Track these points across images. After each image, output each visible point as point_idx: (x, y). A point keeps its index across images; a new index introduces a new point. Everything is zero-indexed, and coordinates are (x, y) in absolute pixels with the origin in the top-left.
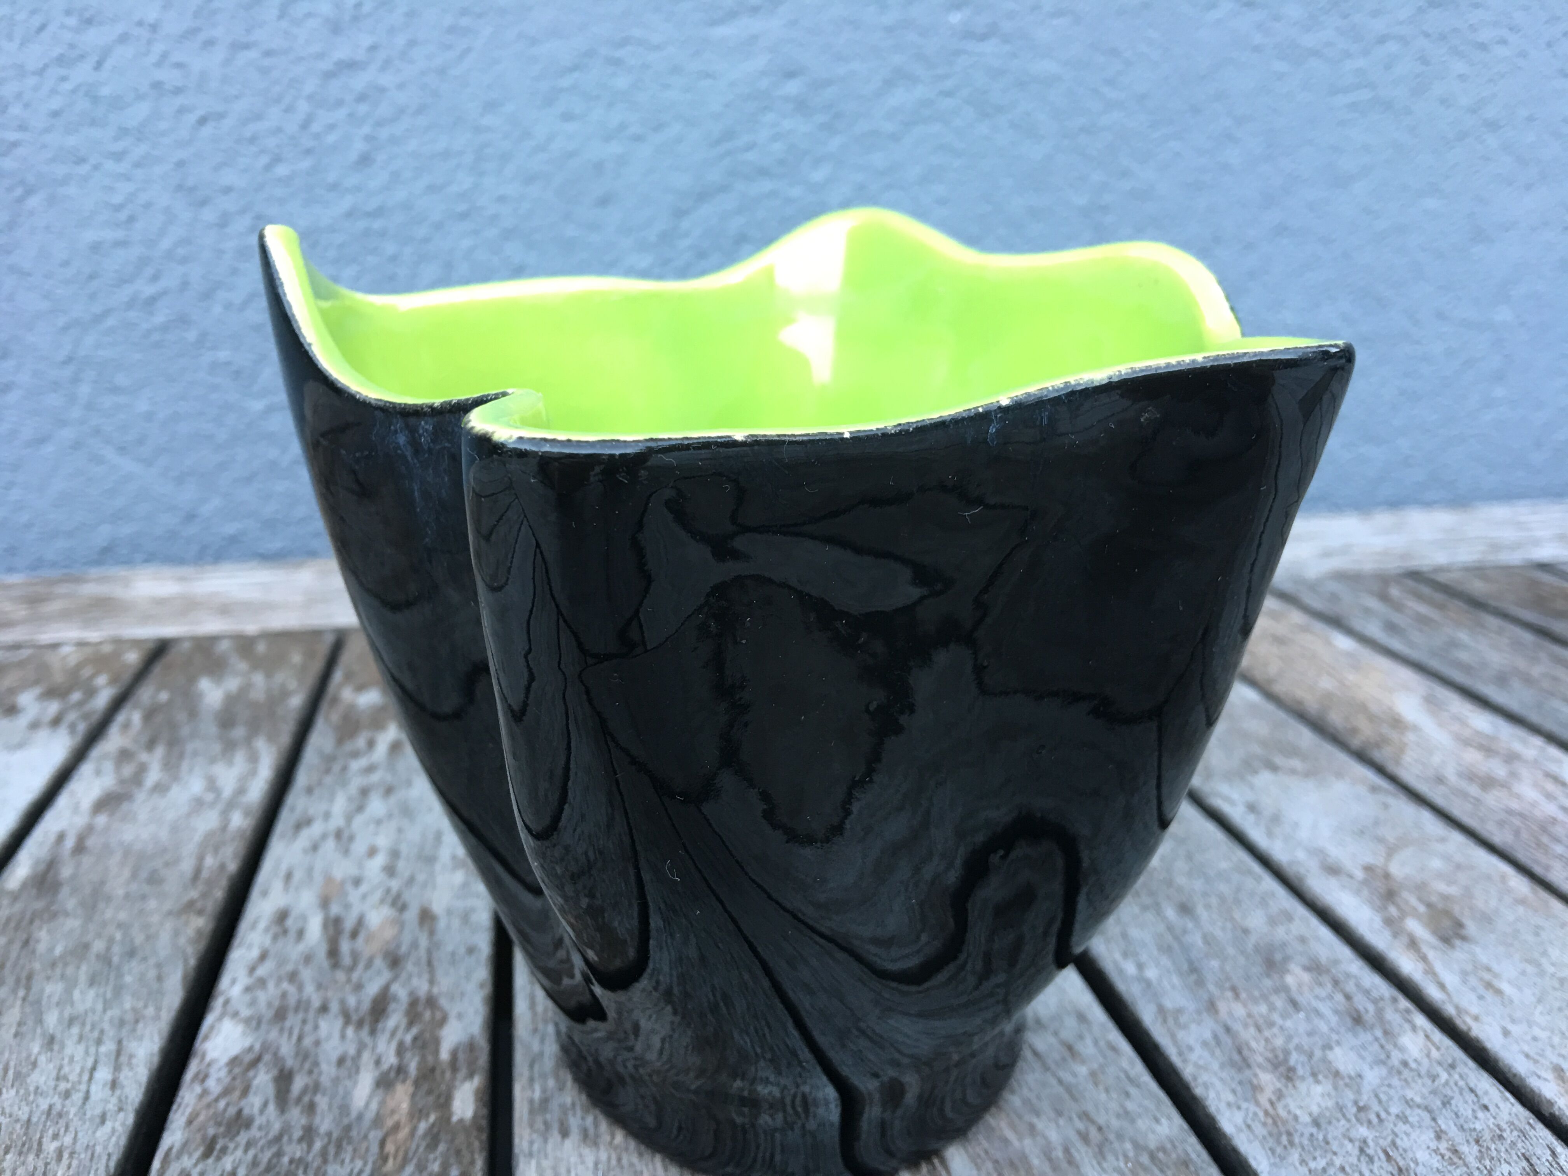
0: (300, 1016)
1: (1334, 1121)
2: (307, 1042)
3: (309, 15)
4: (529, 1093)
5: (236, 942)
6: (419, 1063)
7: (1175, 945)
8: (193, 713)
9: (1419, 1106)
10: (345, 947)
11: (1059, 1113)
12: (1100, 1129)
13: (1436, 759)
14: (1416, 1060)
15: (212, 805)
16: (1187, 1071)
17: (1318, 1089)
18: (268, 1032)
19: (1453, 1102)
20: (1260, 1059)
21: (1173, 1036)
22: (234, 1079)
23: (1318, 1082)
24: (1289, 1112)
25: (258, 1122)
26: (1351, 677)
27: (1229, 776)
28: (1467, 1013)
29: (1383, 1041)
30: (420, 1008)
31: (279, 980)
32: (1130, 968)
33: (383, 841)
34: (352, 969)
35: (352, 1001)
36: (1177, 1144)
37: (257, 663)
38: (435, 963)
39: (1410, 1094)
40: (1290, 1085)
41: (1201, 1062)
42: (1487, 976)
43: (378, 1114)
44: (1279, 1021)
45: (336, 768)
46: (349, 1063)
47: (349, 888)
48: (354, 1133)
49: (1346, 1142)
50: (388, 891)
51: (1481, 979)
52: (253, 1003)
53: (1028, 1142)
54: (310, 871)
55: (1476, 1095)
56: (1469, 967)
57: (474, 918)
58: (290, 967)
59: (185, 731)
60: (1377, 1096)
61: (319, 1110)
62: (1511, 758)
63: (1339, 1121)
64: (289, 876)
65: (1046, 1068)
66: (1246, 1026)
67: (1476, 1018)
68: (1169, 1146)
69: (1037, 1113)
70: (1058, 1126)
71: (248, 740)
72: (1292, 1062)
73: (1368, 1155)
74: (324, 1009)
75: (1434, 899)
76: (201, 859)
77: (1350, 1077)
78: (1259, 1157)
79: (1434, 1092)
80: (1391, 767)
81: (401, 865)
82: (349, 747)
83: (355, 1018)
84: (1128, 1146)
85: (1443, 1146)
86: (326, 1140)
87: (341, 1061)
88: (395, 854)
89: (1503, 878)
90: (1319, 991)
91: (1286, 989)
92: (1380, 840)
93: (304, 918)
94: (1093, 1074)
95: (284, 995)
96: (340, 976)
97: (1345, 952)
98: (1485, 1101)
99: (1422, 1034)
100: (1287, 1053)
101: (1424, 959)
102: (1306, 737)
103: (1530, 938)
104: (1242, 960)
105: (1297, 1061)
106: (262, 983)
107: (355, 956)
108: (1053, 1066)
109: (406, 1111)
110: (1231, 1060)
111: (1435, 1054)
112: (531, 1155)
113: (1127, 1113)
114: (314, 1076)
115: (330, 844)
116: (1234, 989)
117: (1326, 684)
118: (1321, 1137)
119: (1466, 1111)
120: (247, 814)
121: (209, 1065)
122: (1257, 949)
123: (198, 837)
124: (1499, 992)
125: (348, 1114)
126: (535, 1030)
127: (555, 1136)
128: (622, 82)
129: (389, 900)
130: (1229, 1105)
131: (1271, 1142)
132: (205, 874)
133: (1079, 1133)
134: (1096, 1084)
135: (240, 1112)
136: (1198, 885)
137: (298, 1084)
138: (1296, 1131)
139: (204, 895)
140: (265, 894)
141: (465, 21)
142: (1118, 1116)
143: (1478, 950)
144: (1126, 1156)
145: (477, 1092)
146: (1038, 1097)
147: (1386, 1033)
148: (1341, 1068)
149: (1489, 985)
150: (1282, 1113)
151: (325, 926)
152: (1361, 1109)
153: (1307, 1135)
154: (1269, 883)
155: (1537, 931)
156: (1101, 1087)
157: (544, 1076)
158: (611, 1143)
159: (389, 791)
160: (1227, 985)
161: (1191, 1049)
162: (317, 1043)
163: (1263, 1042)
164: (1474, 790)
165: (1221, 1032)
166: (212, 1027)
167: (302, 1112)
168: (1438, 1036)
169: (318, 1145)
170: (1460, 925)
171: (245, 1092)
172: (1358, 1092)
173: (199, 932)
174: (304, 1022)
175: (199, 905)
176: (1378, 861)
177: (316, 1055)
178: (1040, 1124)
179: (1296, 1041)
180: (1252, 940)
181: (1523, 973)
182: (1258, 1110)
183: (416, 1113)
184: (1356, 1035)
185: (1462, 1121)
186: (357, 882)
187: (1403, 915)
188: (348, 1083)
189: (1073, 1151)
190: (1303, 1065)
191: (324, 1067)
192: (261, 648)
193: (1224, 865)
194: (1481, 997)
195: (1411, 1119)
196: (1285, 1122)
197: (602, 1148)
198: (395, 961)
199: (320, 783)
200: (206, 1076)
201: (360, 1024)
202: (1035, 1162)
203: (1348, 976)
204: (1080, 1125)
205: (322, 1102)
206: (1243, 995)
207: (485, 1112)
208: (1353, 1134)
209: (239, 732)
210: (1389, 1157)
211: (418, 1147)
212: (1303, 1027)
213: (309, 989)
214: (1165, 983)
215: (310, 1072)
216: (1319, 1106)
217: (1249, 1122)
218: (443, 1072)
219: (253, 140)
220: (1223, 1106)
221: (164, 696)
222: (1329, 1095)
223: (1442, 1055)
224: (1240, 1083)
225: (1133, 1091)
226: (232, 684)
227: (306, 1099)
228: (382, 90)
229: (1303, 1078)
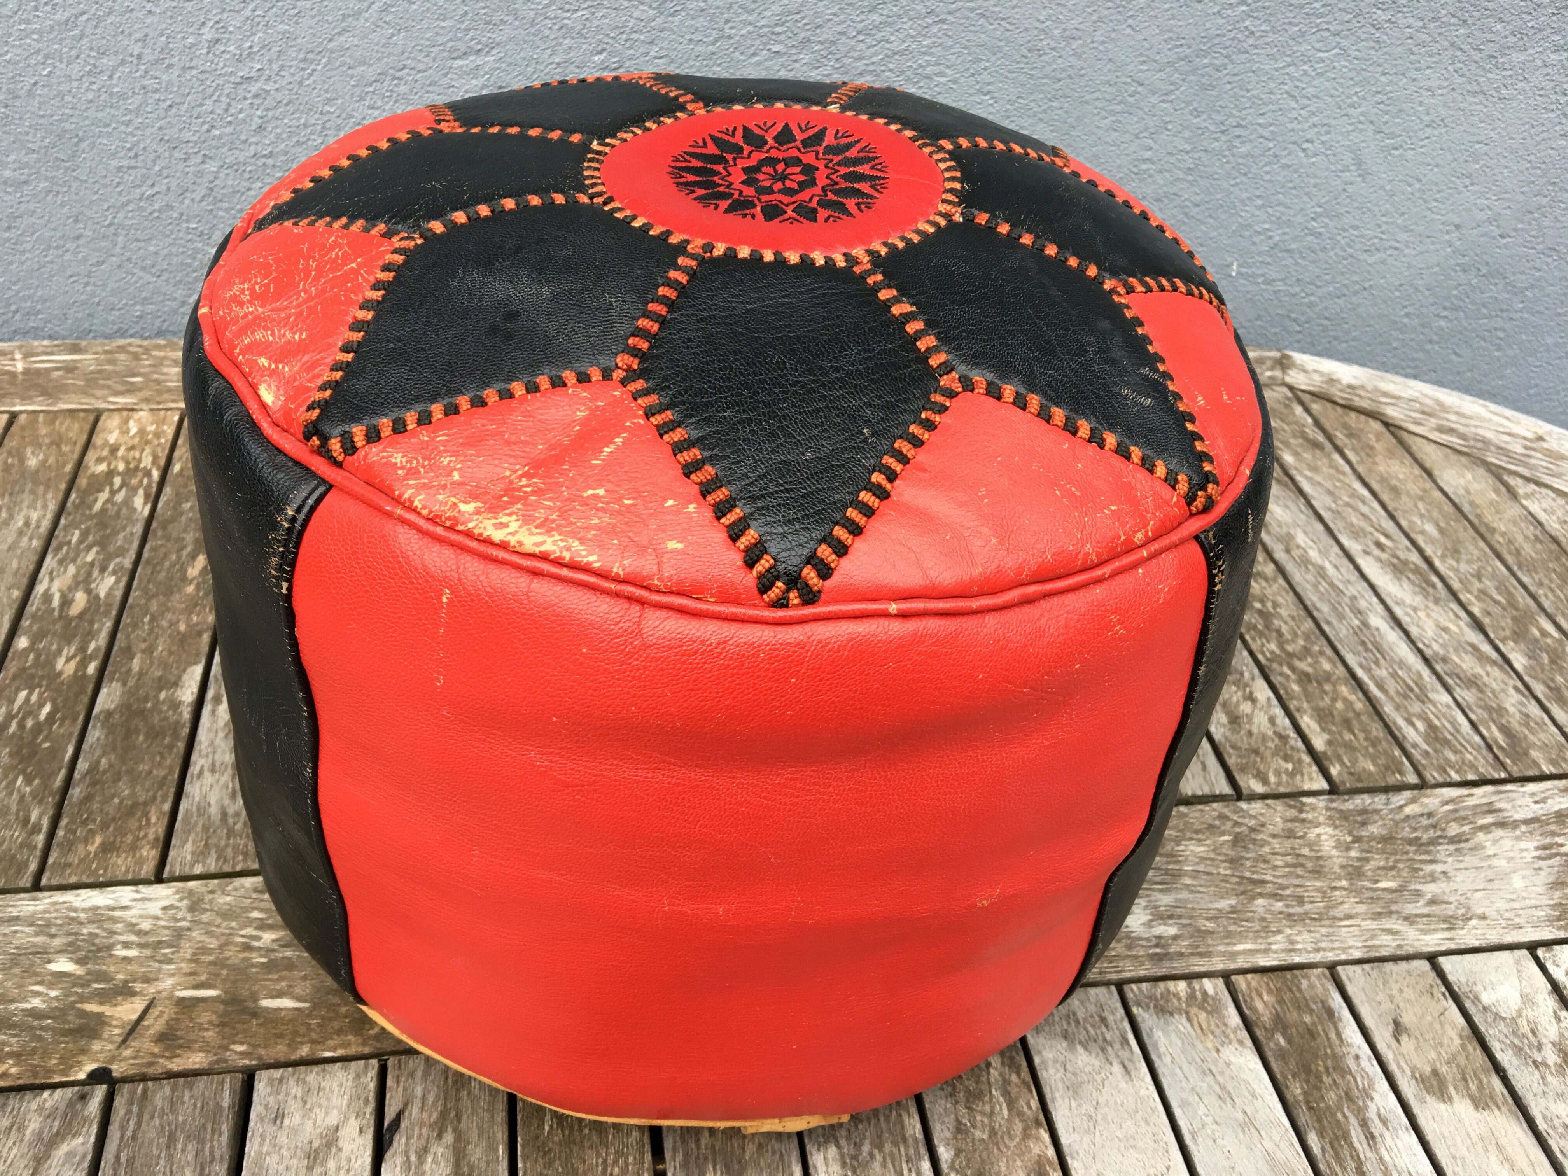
228: (267, 92)
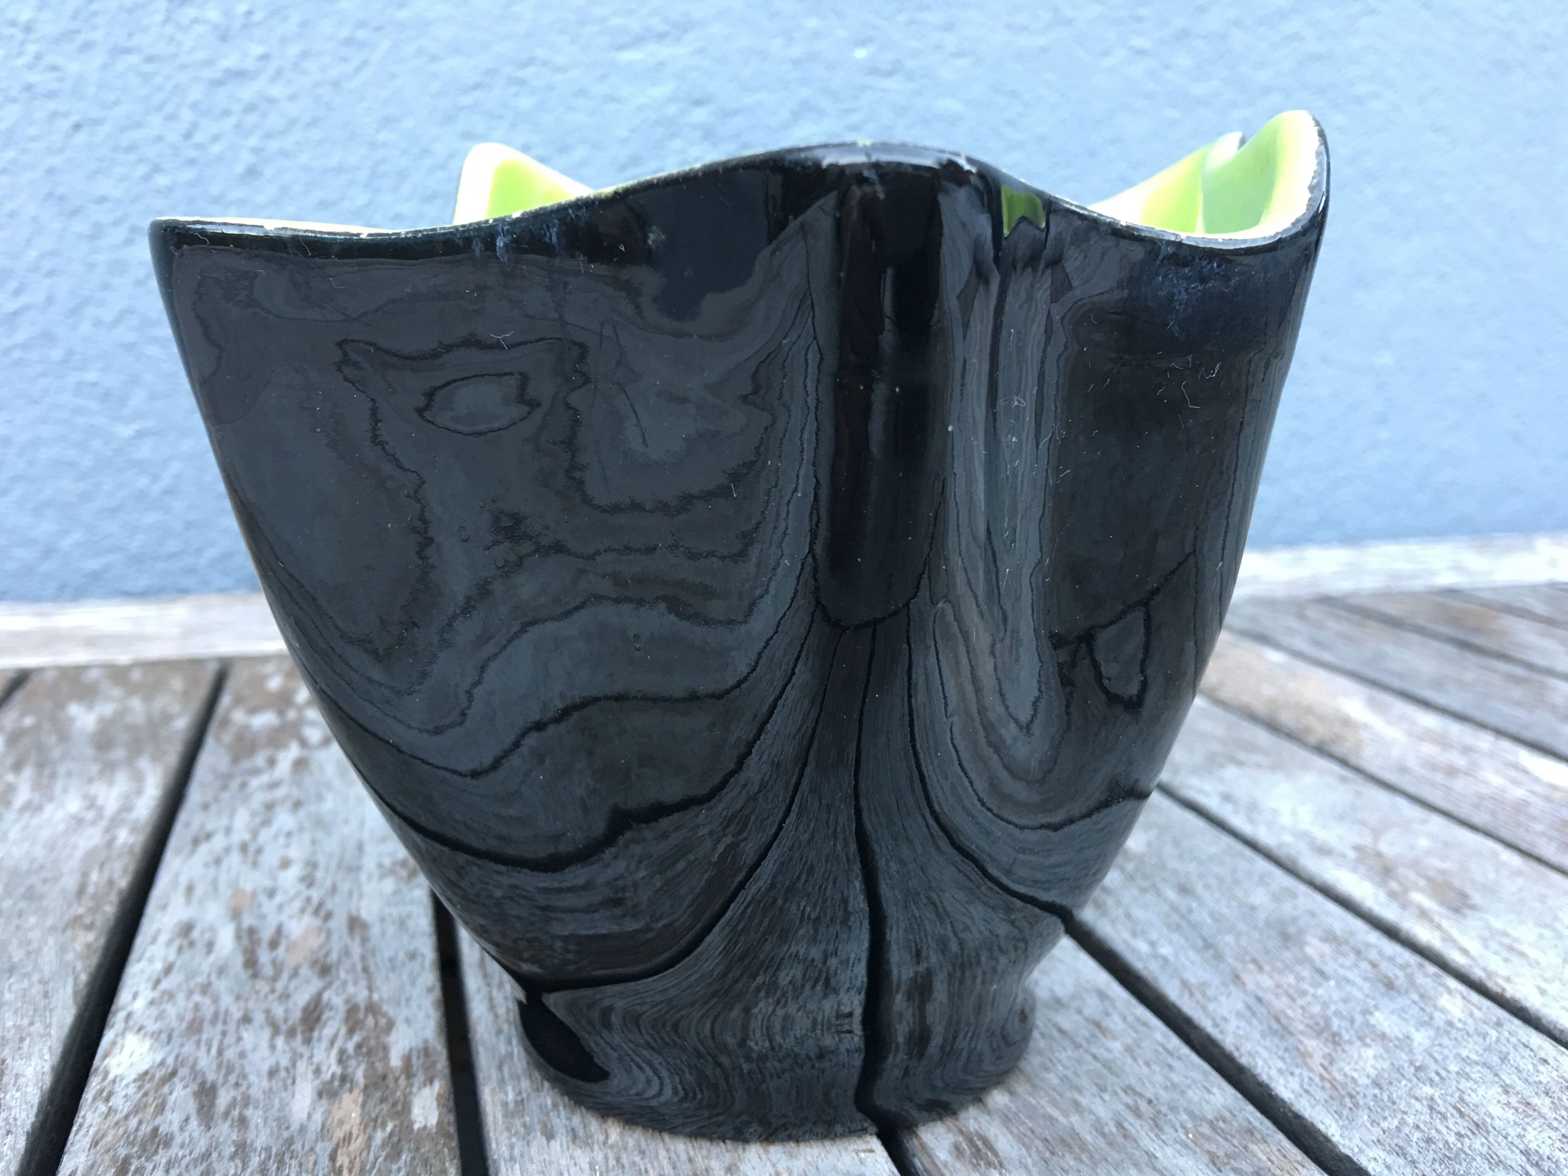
0: (220, 1027)
1: (1395, 1083)
2: (230, 1054)
3: (195, 21)
4: (502, 1096)
5: (134, 956)
6: (366, 1070)
7: (1183, 923)
8: (64, 737)
9: (1477, 1063)
10: (264, 957)
11: (1102, 1089)
12: (1150, 1102)
13: (1395, 753)
14: (1460, 1020)
15: (93, 823)
16: (1228, 1042)
17: (1370, 1053)
18: (182, 1045)
19: (1510, 1057)
20: (1301, 1027)
21: (1204, 1009)
22: (146, 1094)
23: (1366, 1045)
24: (1345, 1075)
25: (178, 1140)
26: (1292, 685)
27: (1196, 771)
28: (1497, 975)
29: (1422, 1005)
30: (361, 1015)
31: (190, 993)
32: (1143, 946)
33: (297, 852)
34: (275, 979)
35: (279, 1011)
36: (1236, 1113)
37: (132, 690)
38: (372, 968)
39: (1464, 1053)
40: (1339, 1049)
41: (1241, 1032)
42: (1506, 941)
43: (323, 1125)
44: (1312, 991)
45: (235, 784)
46: (283, 1074)
47: (263, 898)
48: (297, 1147)
49: (1413, 1101)
50: (308, 900)
51: (1501, 944)
52: (160, 1016)
53: (1075, 1119)
54: (215, 883)
55: (1531, 1050)
56: (1487, 934)
57: (411, 924)
58: (201, 979)
59: (56, 753)
60: (1431, 1055)
61: (252, 1125)
62: (1466, 750)
63: (1400, 1082)
64: (190, 889)
65: (1078, 1046)
66: (1277, 996)
67: (1508, 980)
68: (1227, 1115)
69: (1079, 1090)
70: (1104, 1101)
71: (130, 761)
72: (1335, 1028)
73: (1440, 1113)
74: (246, 1019)
75: (1432, 874)
76: (85, 875)
77: (1398, 1039)
78: (1327, 1121)
79: (1488, 1049)
80: (1353, 760)
81: (319, 875)
82: (246, 764)
83: (284, 1028)
84: (1184, 1117)
85: (1513, 1100)
86: (263, 1156)
87: (272, 1073)
88: (312, 865)
89: (1495, 854)
90: (1341, 960)
91: (1309, 960)
92: (1363, 823)
93: (212, 929)
94: (1128, 1049)
95: (197, 1007)
96: (262, 986)
97: (1359, 925)
98: (1542, 1055)
99: (1459, 997)
100: (1327, 1020)
101: (1439, 927)
102: (1263, 736)
103: (1537, 905)
104: (1256, 935)
105: (1339, 1026)
106: (170, 996)
107: (277, 967)
108: (1085, 1044)
109: (358, 1122)
110: (1270, 1028)
111: (1476, 1012)
112: (512, 1159)
113: (1174, 1086)
114: (243, 1089)
115: (235, 858)
116: (1255, 961)
117: (1268, 691)
118: (1386, 1098)
119: (1527, 1065)
120: (133, 830)
121: (114, 1081)
122: (1268, 923)
123: (79, 854)
124: (1522, 955)
125: (288, 1128)
126: (499, 1032)
127: (538, 1139)
128: (525, 102)
129: (310, 910)
130: (1280, 1071)
131: (1335, 1106)
132: (91, 889)
133: (1128, 1106)
134: (1135, 1059)
135: (156, 1130)
136: (1192, 868)
137: (224, 1098)
138: (1358, 1093)
139: (93, 910)
140: (164, 907)
141: (361, 34)
142: (1166, 1088)
143: (1491, 919)
144: (1184, 1127)
145: (439, 1096)
146: (1076, 1073)
147: (1422, 996)
148: (1388, 1031)
149: (1511, 949)
150: (1339, 1077)
151: (238, 937)
152: (1418, 1069)
153: (1370, 1097)
154: (1262, 864)
155: (1542, 899)
156: (1140, 1062)
157: (516, 1078)
158: (605, 1143)
159: (297, 805)
160: (1248, 958)
161: (1225, 1019)
162: (242, 1055)
163: (1300, 1011)
164: (1439, 778)
165: (1252, 1001)
166: (114, 1043)
167: (232, 1126)
168: (1474, 997)
169: (255, 1161)
170: (1464, 896)
171: (161, 1109)
172: (1411, 1051)
173: (89, 946)
174: (224, 1034)
175: (87, 920)
176: (1366, 840)
177: (242, 1067)
178: (1084, 1101)
179: (1333, 1007)
180: (1261, 916)
181: (1541, 936)
182: (1312, 1075)
183: (371, 1123)
184: (1392, 999)
185: (1525, 1075)
186: (271, 893)
187: (1406, 890)
188: (284, 1094)
189: (1126, 1125)
190: (1347, 1031)
191: (253, 1078)
192: (136, 675)
193: (1214, 849)
194: (1506, 960)
195: (1473, 1076)
196: (1344, 1086)
197: (596, 1147)
198: (325, 970)
199: (216, 800)
200: (111, 1094)
201: (291, 1033)
202: (1089, 1138)
203: (1368, 945)
204: (1129, 1100)
205: (255, 1116)
206: (1267, 968)
207: (451, 1118)
208: (1418, 1093)
209: (119, 753)
210: (1462, 1114)
211: (376, 1159)
212: (1335, 996)
213: (227, 1000)
214: (1183, 959)
215: (237, 1085)
216: (1374, 1068)
217: (1306, 1087)
218: (396, 1080)
219: (131, 148)
220: (1274, 1073)
221: (29, 721)
222: (1381, 1057)
223: (1485, 1014)
224: (1286, 1050)
225: (1176, 1064)
226: (107, 709)
227: (236, 1113)
229: (1350, 1042)
